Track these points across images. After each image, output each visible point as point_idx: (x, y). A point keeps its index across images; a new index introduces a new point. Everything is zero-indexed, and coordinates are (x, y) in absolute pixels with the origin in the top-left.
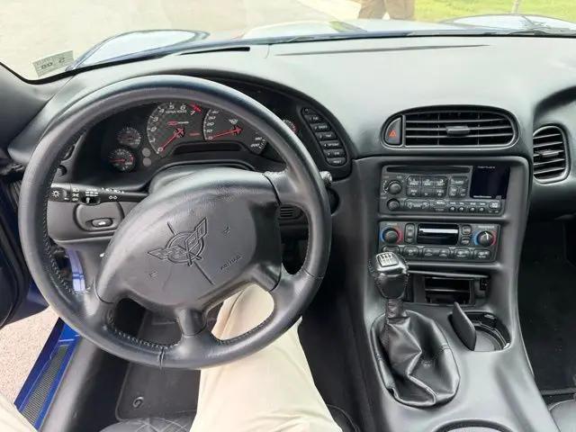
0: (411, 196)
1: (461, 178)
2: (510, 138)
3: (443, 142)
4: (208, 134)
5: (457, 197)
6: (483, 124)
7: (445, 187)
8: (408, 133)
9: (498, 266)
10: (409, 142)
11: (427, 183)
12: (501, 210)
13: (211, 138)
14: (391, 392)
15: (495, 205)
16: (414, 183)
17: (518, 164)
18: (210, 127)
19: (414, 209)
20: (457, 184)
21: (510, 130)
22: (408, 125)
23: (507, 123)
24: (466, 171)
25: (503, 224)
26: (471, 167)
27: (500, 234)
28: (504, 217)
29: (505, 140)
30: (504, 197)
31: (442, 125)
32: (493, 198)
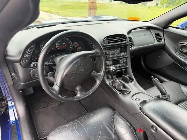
0: (110, 55)
1: (118, 50)
2: (126, 40)
3: (115, 42)
4: (58, 48)
5: (118, 53)
6: (121, 38)
7: (116, 52)
8: (108, 41)
9: (127, 66)
10: (109, 43)
11: (113, 51)
12: (126, 55)
13: (58, 49)
14: (120, 93)
15: (125, 54)
16: (110, 52)
17: (128, 45)
18: (58, 46)
19: (111, 58)
20: (118, 51)
21: (125, 38)
22: (108, 40)
23: (124, 37)
24: (119, 48)
25: (127, 58)
26: (120, 47)
27: (126, 60)
28: (127, 56)
29: (125, 40)
30: (126, 52)
31: (114, 39)
32: (124, 53)
